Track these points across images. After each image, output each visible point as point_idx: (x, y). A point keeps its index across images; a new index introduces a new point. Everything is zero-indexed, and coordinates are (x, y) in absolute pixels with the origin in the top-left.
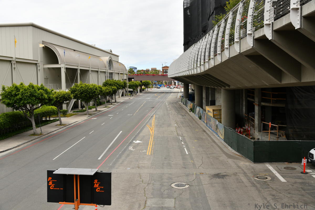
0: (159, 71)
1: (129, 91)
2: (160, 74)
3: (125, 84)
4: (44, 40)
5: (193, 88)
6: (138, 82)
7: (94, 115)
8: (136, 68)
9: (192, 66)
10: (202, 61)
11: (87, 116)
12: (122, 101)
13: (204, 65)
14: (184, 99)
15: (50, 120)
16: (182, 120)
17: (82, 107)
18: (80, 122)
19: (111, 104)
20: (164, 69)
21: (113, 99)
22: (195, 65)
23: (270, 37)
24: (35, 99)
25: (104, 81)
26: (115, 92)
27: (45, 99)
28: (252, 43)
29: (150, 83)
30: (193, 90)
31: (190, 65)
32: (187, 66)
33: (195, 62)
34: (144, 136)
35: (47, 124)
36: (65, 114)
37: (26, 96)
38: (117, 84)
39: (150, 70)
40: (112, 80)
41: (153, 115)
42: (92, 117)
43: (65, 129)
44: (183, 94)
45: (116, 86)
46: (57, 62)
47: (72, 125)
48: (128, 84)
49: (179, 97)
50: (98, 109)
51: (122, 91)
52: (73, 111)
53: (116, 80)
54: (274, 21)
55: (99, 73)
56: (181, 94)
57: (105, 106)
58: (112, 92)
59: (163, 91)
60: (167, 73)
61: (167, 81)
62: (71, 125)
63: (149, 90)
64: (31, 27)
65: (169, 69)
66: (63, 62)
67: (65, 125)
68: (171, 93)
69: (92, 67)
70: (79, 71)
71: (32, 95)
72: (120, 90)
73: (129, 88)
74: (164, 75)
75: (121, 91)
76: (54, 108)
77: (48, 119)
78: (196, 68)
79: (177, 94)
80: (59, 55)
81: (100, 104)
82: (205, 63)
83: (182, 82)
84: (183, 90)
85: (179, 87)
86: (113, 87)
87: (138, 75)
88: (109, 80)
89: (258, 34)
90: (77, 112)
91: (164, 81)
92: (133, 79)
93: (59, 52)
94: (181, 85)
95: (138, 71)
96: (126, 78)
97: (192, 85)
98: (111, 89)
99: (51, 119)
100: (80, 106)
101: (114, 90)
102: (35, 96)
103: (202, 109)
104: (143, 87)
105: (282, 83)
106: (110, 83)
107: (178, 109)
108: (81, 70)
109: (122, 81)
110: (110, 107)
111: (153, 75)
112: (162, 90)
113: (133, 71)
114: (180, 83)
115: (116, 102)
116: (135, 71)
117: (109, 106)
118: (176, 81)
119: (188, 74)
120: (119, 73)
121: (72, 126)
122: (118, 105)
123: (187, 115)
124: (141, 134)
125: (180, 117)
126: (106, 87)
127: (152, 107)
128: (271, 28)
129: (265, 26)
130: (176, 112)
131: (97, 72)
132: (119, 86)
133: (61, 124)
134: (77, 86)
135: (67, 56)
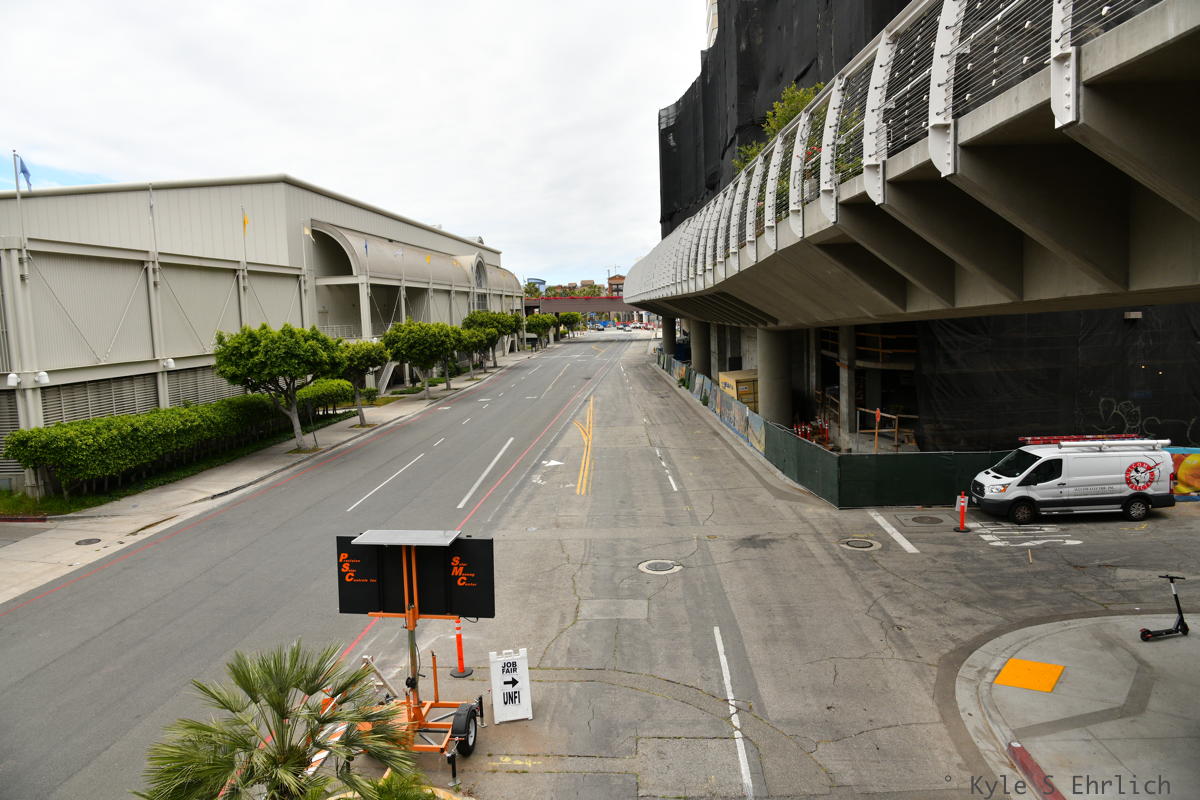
0: (600, 288)
1: (528, 340)
2: (603, 295)
3: (518, 321)
4: (315, 217)
5: (685, 328)
6: (550, 317)
7: (443, 401)
8: (544, 282)
9: (685, 273)
10: (709, 260)
11: (427, 402)
12: (511, 364)
13: (713, 270)
14: (665, 357)
15: (335, 415)
16: (662, 407)
17: (414, 380)
18: (409, 419)
19: (485, 372)
20: (613, 282)
21: (488, 360)
22: (691, 270)
23: (877, 196)
24: (299, 364)
25: (466, 316)
26: (492, 342)
27: (321, 363)
28: (834, 212)
29: (580, 316)
30: (685, 333)
31: (679, 269)
32: (670, 274)
33: (692, 262)
34: (568, 449)
35: (330, 424)
36: (372, 398)
37: (276, 356)
38: (498, 322)
39: (579, 285)
40: (484, 314)
41: (589, 396)
42: (439, 406)
43: (375, 435)
44: (661, 344)
45: (496, 327)
46: (348, 271)
47: (391, 424)
48: (525, 323)
49: (651, 350)
50: (453, 386)
51: (511, 339)
52: (391, 391)
53: (494, 313)
54: (889, 156)
55: (453, 295)
56: (656, 345)
57: (469, 377)
58: (486, 342)
59: (611, 338)
60: (620, 293)
61: (620, 313)
62: (388, 425)
63: (578, 335)
64: (282, 186)
65: (625, 282)
66: (363, 271)
67: (373, 426)
68: (631, 341)
69: (436, 281)
70: (403, 293)
71: (290, 354)
72: (506, 337)
73: (529, 330)
74: (612, 298)
75: (507, 340)
76: (345, 384)
77: (331, 412)
78: (695, 279)
79: (645, 343)
80: (354, 253)
81: (458, 372)
82: (715, 265)
83: (658, 314)
84: (660, 334)
85: (651, 327)
86: (488, 331)
87: (548, 298)
88: (479, 312)
89: (849, 191)
90: (401, 393)
91: (613, 313)
92: (537, 310)
93: (353, 246)
94: (656, 322)
95: (549, 289)
96: (519, 307)
97: (683, 320)
98: (483, 335)
99: (338, 412)
100: (407, 378)
101: (490, 336)
102: (297, 356)
103: (710, 381)
104: (562, 328)
105: (908, 311)
107: (651, 381)
108: (407, 288)
109: (510, 314)
111: (587, 299)
112: (607, 335)
113: (537, 290)
114: (654, 316)
115: (495, 366)
116: (542, 289)
117: (479, 377)
118: (643, 313)
119: (674, 293)
120: (501, 296)
121: (391, 428)
122: (501, 374)
123: (672, 394)
124: (561, 445)
125: (656, 399)
126: (472, 330)
127: (585, 376)
128: (881, 175)
129: (864, 171)
130: (646, 389)
131: (448, 292)
132: (503, 326)
133: (363, 423)
134: (398, 329)
135: (374, 256)
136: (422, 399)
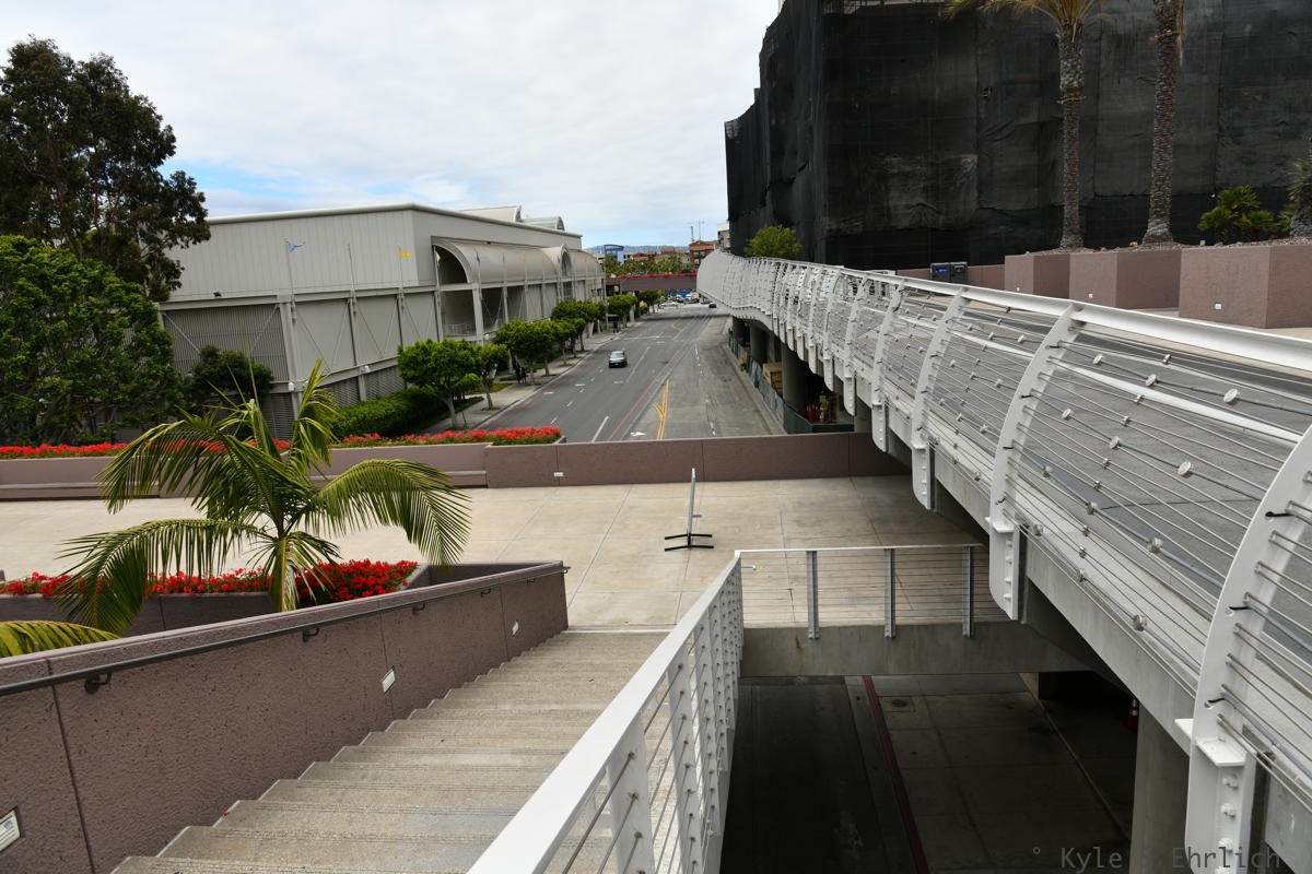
1: (609, 319)
4: (433, 234)
6: (630, 296)
7: (546, 385)
11: (534, 387)
12: (596, 347)
15: (468, 400)
18: (524, 402)
19: (575, 357)
21: (577, 345)
25: (556, 306)
26: (580, 329)
34: (649, 423)
35: (467, 407)
36: (489, 386)
38: (585, 311)
40: (571, 304)
42: (543, 391)
43: (503, 416)
45: (582, 316)
46: (464, 280)
47: (511, 408)
48: (607, 304)
50: (552, 372)
51: (594, 324)
53: (580, 302)
55: (544, 287)
57: (562, 363)
58: (575, 330)
63: (658, 312)
64: (410, 213)
66: (475, 278)
67: (498, 409)
69: (531, 278)
70: (505, 293)
72: (590, 324)
73: (610, 311)
75: (591, 326)
76: (473, 375)
80: (467, 264)
81: (552, 358)
86: (577, 320)
90: (509, 379)
93: (466, 255)
96: (600, 287)
99: (467, 397)
101: (577, 326)
106: (568, 309)
108: (508, 288)
109: (593, 303)
110: (572, 366)
115: (583, 351)
117: (571, 362)
120: (584, 281)
121: (511, 412)
122: (589, 359)
124: (643, 421)
127: (664, 359)
131: (540, 285)
132: (590, 315)
133: (491, 407)
134: (507, 328)
135: (483, 264)
136: (527, 385)
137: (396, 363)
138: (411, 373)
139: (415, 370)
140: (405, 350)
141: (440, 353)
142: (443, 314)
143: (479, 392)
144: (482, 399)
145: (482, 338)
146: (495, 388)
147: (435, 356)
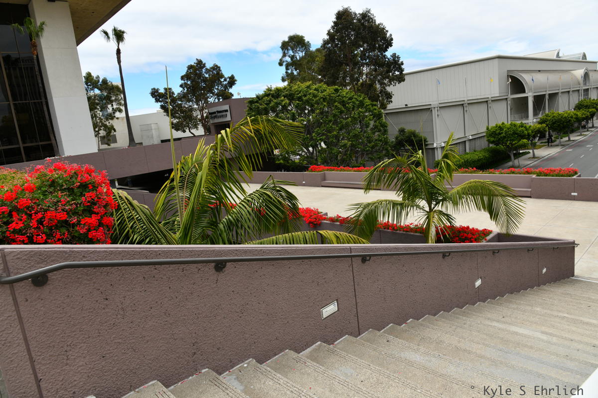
4: (509, 69)
7: (567, 146)
11: (560, 147)
18: (554, 155)
25: (577, 102)
38: (596, 105)
40: (588, 101)
42: (566, 149)
50: (572, 139)
53: (594, 99)
55: (571, 92)
57: (579, 134)
58: (589, 116)
64: (497, 59)
66: (530, 90)
67: (538, 158)
69: (562, 88)
70: (547, 97)
77: (520, 152)
80: (526, 82)
81: (573, 131)
86: (590, 110)
93: (526, 78)
101: (591, 113)
108: (549, 94)
110: (585, 135)
115: (594, 127)
121: (546, 159)
122: (597, 131)
131: (569, 92)
133: (534, 157)
134: (547, 115)
135: (534, 83)
136: (557, 146)
137: (485, 134)
138: (492, 139)
139: (494, 138)
140: (490, 128)
141: (508, 129)
142: (511, 109)
143: (528, 149)
144: (529, 153)
145: (532, 121)
146: (536, 147)
147: (506, 130)
